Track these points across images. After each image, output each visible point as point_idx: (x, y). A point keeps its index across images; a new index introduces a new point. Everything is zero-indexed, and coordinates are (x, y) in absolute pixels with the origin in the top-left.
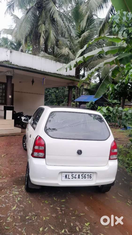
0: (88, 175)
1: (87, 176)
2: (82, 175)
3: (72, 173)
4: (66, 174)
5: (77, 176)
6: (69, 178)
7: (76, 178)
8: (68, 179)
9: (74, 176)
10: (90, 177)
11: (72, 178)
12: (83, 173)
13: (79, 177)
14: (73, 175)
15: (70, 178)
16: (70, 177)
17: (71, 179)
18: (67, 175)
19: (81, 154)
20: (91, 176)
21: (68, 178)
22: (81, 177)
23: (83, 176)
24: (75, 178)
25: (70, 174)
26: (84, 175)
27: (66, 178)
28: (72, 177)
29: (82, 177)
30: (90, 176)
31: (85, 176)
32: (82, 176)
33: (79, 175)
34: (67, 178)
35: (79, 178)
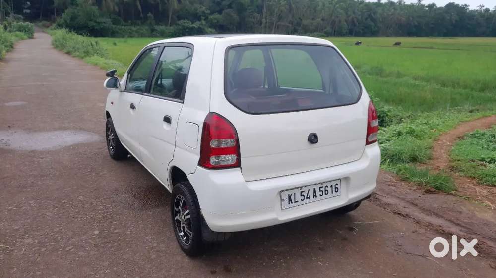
0: (332, 186)
1: (329, 189)
2: (321, 189)
3: (300, 188)
4: (290, 193)
5: (311, 194)
6: (295, 202)
7: (309, 198)
8: (294, 204)
9: (305, 194)
10: (336, 190)
11: (303, 199)
12: (322, 183)
14: (304, 192)
15: (297, 202)
16: (299, 198)
17: (300, 202)
18: (291, 195)
19: (317, 142)
20: (337, 186)
21: (293, 201)
22: (318, 193)
23: (322, 191)
24: (307, 198)
25: (298, 192)
26: (324, 187)
27: (290, 202)
29: (321, 193)
30: (336, 188)
31: (325, 191)
32: (320, 191)
33: (315, 190)
34: (292, 203)
35: (316, 197)
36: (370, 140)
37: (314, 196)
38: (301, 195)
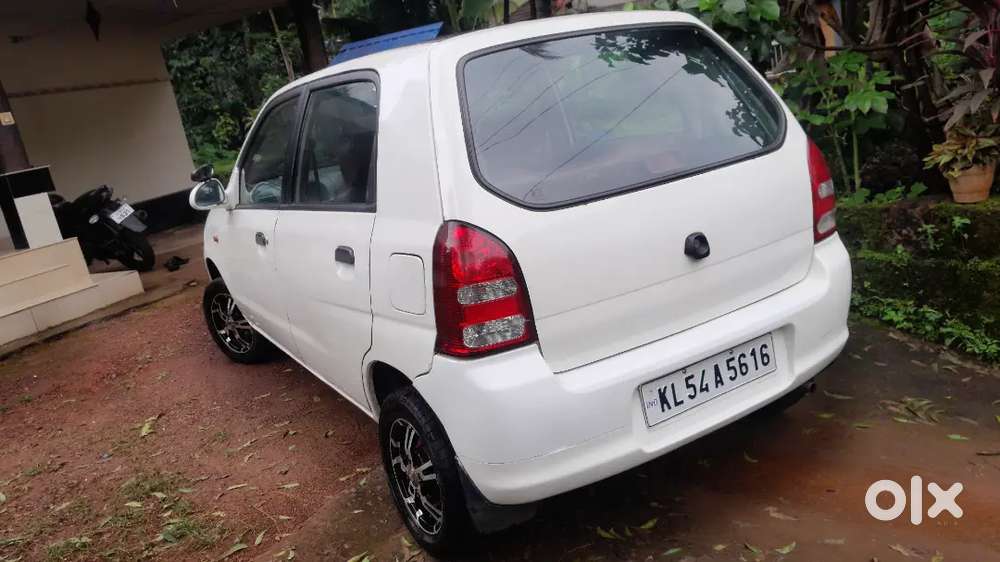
0: (753, 353)
1: (749, 360)
2: (731, 364)
3: (684, 369)
4: (661, 385)
5: (710, 379)
6: (677, 404)
7: (707, 389)
8: (675, 410)
9: (696, 382)
10: (766, 361)
11: (693, 394)
12: (731, 350)
13: (719, 381)
14: (692, 377)
15: (682, 402)
16: (683, 393)
17: (688, 403)
18: (665, 388)
19: (708, 254)
20: (764, 351)
21: (672, 403)
22: (726, 374)
23: (735, 369)
24: (702, 390)
25: (679, 381)
26: (737, 359)
27: (665, 405)
28: (691, 391)
29: (732, 373)
30: (763, 356)
31: (741, 365)
32: (729, 368)
33: (716, 368)
34: (670, 408)
35: (722, 384)
36: (821, 231)
37: (717, 382)
38: (688, 386)
